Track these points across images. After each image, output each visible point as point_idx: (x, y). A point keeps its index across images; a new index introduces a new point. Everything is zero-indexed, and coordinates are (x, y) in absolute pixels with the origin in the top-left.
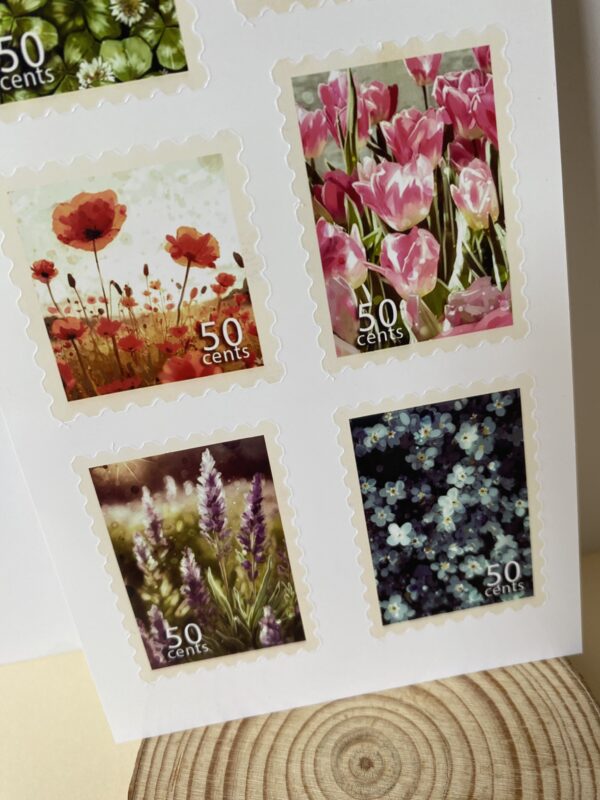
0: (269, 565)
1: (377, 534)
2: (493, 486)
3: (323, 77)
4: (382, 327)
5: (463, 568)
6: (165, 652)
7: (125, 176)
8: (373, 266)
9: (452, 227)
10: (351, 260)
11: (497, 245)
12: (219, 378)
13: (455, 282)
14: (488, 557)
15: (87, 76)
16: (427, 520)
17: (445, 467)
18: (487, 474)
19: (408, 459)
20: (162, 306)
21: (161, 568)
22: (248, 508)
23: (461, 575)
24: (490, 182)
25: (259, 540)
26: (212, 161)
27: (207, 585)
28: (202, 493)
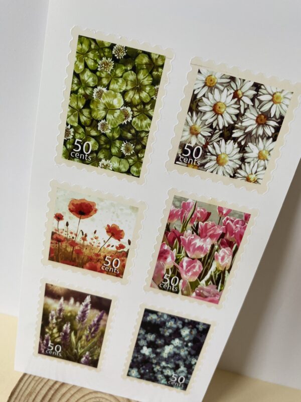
0: (95, 340)
1: (138, 348)
2: (187, 350)
3: (186, 199)
4: (170, 284)
5: (164, 371)
6: (45, 350)
7: (102, 200)
8: (176, 264)
9: (210, 265)
10: (169, 259)
11: (224, 277)
12: (104, 275)
13: (203, 282)
14: (175, 371)
15: (103, 164)
16: (158, 350)
17: (173, 337)
18: (187, 346)
19: (161, 329)
20: (95, 245)
21: (57, 324)
22: (96, 319)
23: (162, 373)
24: (231, 257)
25: (95, 331)
26: (135, 209)
27: (70, 336)
28: (82, 308)
